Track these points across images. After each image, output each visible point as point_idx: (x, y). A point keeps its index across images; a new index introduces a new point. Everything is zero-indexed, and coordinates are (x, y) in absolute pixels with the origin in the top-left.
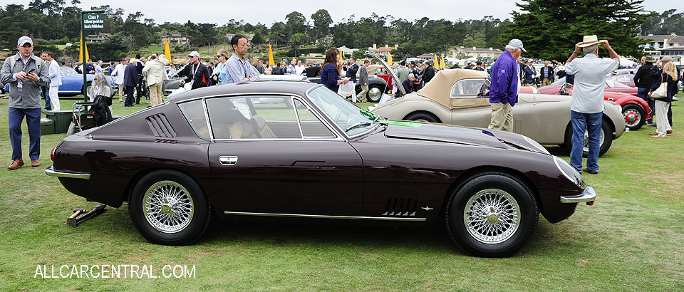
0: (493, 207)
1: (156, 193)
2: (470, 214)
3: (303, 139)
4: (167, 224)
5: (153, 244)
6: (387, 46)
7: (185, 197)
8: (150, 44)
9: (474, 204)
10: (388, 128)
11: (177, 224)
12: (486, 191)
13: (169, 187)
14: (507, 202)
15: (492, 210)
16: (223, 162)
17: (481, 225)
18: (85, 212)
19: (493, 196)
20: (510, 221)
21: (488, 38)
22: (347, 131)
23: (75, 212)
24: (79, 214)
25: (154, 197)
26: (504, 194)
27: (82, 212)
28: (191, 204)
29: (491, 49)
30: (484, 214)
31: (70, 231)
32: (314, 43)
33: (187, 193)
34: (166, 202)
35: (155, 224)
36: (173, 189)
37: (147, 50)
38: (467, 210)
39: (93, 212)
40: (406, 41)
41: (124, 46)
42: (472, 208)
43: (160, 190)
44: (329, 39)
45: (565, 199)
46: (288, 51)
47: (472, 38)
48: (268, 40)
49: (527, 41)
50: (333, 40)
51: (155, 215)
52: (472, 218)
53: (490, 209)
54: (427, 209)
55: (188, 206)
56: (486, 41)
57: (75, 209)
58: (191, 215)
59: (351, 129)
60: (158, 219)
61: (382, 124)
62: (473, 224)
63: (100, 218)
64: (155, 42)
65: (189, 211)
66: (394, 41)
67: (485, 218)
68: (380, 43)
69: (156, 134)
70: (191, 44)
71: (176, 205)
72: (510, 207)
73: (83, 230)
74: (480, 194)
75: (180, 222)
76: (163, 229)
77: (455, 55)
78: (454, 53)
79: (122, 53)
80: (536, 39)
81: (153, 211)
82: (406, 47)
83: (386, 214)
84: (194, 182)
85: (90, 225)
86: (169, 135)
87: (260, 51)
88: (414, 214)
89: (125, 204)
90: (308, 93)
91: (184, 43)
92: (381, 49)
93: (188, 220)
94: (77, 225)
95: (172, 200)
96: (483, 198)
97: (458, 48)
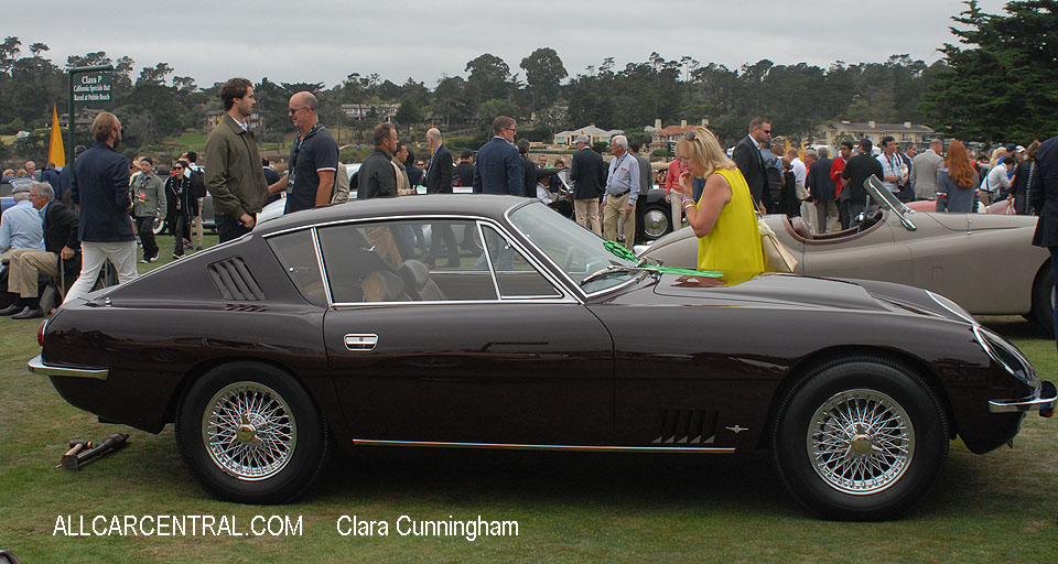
0: (862, 424)
1: (228, 405)
2: (821, 438)
3: (499, 301)
4: (246, 464)
5: (221, 501)
6: (684, 122)
7: (280, 412)
8: (184, 130)
9: (826, 419)
10: (663, 280)
11: (264, 464)
12: (850, 394)
13: (250, 395)
14: (889, 414)
15: (860, 430)
16: (350, 346)
17: (841, 460)
18: (91, 447)
19: (862, 403)
20: (896, 451)
21: (900, 102)
22: (583, 284)
23: (72, 446)
24: (79, 451)
25: (222, 413)
26: (883, 398)
27: (85, 447)
28: (291, 425)
29: (907, 125)
30: (846, 437)
31: (67, 478)
32: (529, 120)
33: (283, 405)
34: (246, 421)
35: (224, 464)
36: (258, 398)
37: (176, 141)
38: (813, 431)
39: (106, 447)
40: (725, 111)
41: (132, 134)
42: (822, 427)
43: (233, 399)
44: (561, 109)
45: (997, 406)
46: (472, 138)
47: (864, 103)
48: (429, 115)
49: (977, 107)
50: (569, 111)
51: (225, 446)
52: (822, 447)
53: (857, 428)
54: (737, 429)
55: (286, 430)
56: (896, 107)
57: (72, 442)
58: (290, 446)
59: (591, 280)
60: (230, 454)
61: (651, 272)
62: (826, 457)
63: (120, 457)
64: (195, 125)
65: (287, 439)
66: (698, 112)
67: (847, 445)
68: (670, 117)
69: (227, 295)
70: (268, 127)
71: (263, 427)
72: (894, 423)
73: (91, 478)
74: (837, 398)
75: (271, 461)
76: (239, 473)
77: (830, 138)
78: (828, 135)
79: (128, 150)
80: (998, 101)
81: (221, 438)
82: (725, 125)
83: (659, 440)
84: (297, 384)
85: (102, 470)
86: (251, 297)
87: (413, 139)
88: (711, 440)
89: (170, 428)
90: (509, 215)
91: (254, 125)
92: (671, 129)
93: (285, 457)
94: (80, 469)
95: (256, 419)
96: (843, 407)
97: (837, 125)
